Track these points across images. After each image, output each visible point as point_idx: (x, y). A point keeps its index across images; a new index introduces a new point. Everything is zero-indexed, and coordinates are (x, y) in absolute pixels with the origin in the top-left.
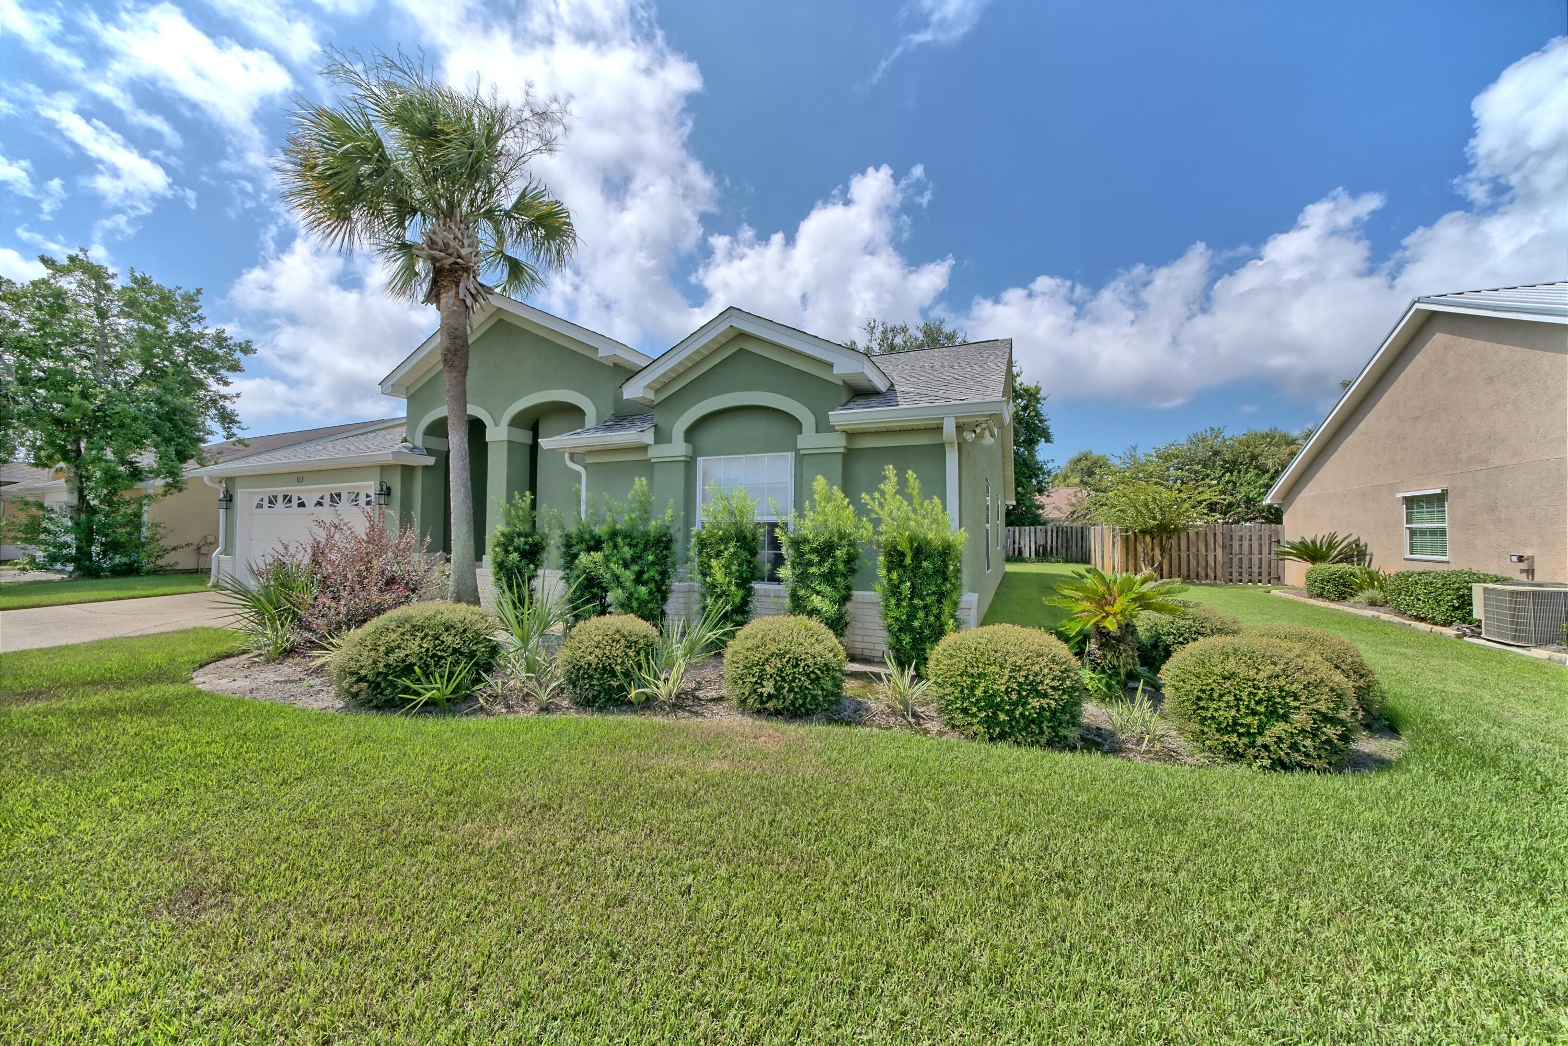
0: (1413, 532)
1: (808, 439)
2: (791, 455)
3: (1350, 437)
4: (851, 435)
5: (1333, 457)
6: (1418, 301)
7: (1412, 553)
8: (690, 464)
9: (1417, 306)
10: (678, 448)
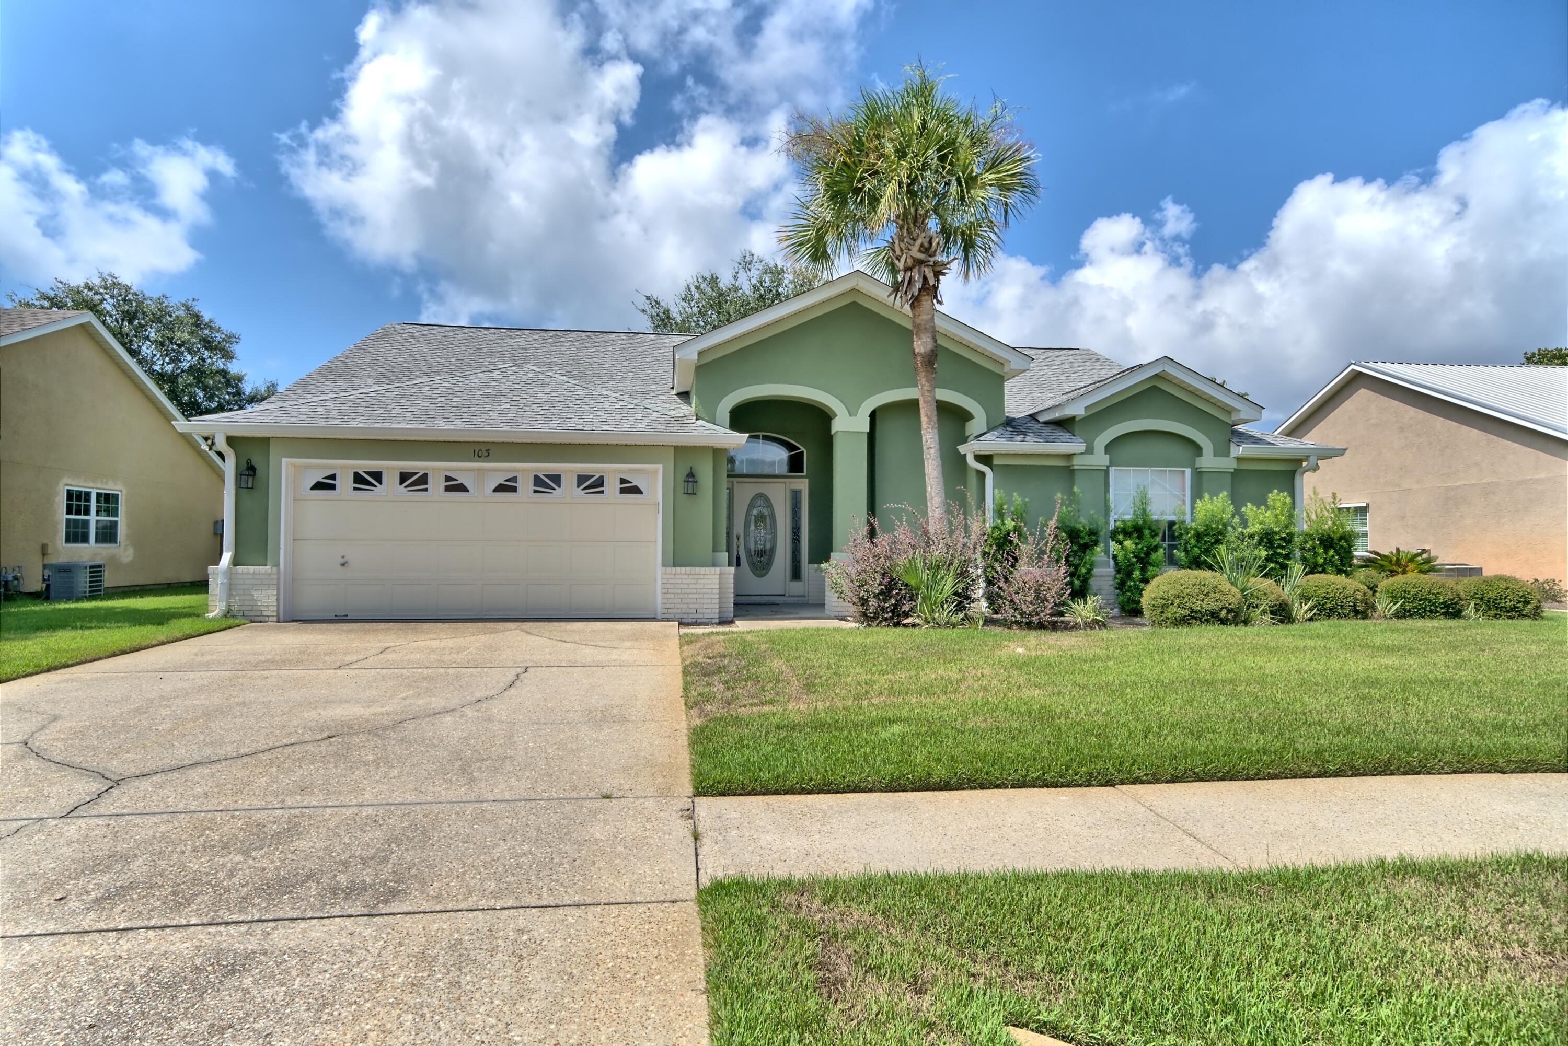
1: (1208, 461)
2: (1188, 471)
6: (1354, 364)
8: (1106, 472)
9: (1352, 367)
10: (1100, 459)
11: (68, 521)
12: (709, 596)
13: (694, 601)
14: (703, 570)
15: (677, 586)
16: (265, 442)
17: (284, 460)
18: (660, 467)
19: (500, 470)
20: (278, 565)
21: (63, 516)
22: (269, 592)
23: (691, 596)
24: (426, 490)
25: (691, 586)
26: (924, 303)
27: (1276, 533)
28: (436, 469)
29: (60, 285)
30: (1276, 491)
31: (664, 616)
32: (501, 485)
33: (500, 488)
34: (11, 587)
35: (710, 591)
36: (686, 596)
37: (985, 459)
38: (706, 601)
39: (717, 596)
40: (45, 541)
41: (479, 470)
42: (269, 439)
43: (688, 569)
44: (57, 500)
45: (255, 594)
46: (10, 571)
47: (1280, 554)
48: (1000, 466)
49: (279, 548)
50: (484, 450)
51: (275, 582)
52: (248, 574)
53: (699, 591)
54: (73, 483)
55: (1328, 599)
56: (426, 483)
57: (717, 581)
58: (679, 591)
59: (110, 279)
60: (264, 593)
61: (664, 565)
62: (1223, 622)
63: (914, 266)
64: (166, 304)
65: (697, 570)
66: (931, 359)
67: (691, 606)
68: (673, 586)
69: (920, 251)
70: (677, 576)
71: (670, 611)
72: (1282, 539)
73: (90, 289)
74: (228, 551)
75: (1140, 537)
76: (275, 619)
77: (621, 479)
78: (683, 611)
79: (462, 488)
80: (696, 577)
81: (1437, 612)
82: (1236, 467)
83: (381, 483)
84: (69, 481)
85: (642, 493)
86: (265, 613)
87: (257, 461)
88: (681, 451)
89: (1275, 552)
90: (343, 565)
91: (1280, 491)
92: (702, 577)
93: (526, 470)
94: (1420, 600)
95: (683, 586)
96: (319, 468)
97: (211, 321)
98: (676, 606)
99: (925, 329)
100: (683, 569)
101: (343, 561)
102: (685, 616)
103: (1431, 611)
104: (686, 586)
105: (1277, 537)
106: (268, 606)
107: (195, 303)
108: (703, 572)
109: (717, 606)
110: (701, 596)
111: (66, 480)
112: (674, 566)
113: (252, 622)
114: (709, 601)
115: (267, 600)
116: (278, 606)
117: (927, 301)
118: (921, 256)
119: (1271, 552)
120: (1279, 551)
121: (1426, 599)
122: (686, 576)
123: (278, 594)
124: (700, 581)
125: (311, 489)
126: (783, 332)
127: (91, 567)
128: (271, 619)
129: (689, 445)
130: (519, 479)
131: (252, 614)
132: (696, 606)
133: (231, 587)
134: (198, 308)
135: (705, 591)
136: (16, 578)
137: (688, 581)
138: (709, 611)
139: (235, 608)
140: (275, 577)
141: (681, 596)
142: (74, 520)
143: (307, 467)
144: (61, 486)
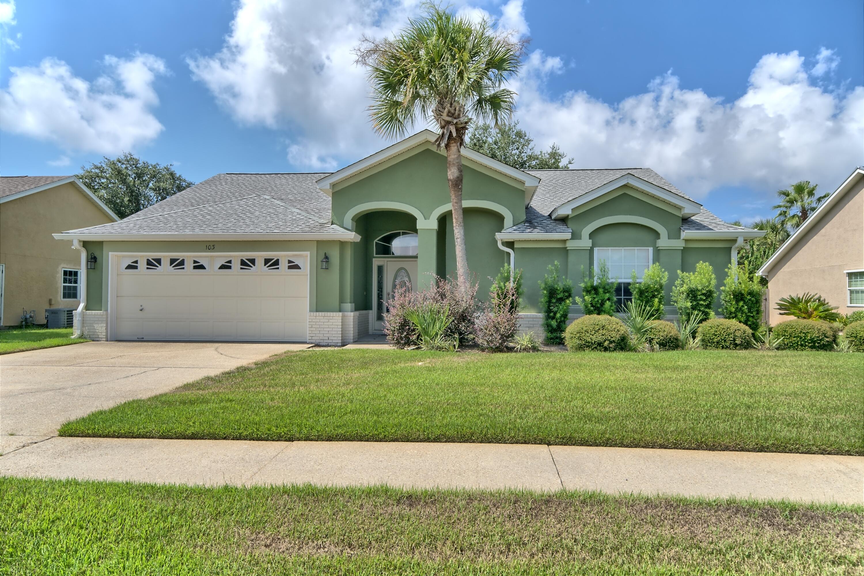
0: (851, 292)
1: (664, 242)
2: (651, 249)
3: (815, 237)
4: (687, 241)
5: (803, 248)
6: (859, 169)
7: (851, 303)
8: (591, 251)
9: (858, 171)
10: (585, 242)
11: (64, 287)
12: (335, 329)
13: (327, 332)
14: (332, 314)
15: (317, 323)
16: (100, 243)
17: (110, 253)
18: (308, 253)
19: (222, 257)
20: (107, 310)
21: (61, 284)
22: (102, 325)
23: (325, 329)
24: (183, 268)
25: (325, 323)
26: (452, 148)
27: (699, 291)
28: (189, 256)
29: (106, 160)
30: (701, 262)
31: (310, 341)
32: (223, 265)
33: (223, 267)
34: (28, 321)
35: (336, 326)
36: (322, 329)
37: (510, 244)
38: (334, 332)
39: (341, 330)
40: (51, 297)
41: (211, 257)
42: (103, 242)
43: (323, 313)
44: (57, 276)
45: (96, 326)
46: (28, 312)
47: (702, 305)
48: (519, 248)
49: (108, 301)
50: (211, 245)
51: (105, 319)
52: (92, 315)
53: (330, 326)
54: (67, 267)
55: (716, 335)
56: (184, 265)
57: (341, 321)
58: (318, 326)
59: (129, 156)
60: (100, 325)
61: (311, 311)
62: (606, 349)
63: (445, 125)
64: (158, 168)
65: (329, 314)
66: (458, 183)
67: (325, 335)
68: (314, 323)
69: (448, 115)
70: (317, 318)
71: (313, 338)
72: (703, 294)
73: (120, 162)
74: (83, 302)
75: (597, 293)
76: (105, 339)
77: (289, 261)
78: (321, 338)
79: (202, 267)
80: (328, 318)
81: (806, 346)
82: (684, 246)
83: (160, 265)
84: (65, 266)
85: (300, 269)
86: (100, 336)
87: (97, 254)
88: (320, 243)
89: (698, 303)
90: (141, 310)
91: (704, 262)
92: (331, 318)
93: (236, 256)
94: (794, 337)
95: (320, 323)
96: (128, 257)
97: (180, 176)
98: (317, 335)
99: (453, 164)
100: (320, 313)
101: (141, 308)
102: (322, 341)
103: (802, 345)
104: (322, 323)
105: (700, 293)
106: (101, 332)
107: (171, 167)
108: (332, 315)
109: (340, 335)
110: (331, 329)
111: (62, 265)
112: (317, 311)
113: (93, 341)
114: (336, 332)
115: (101, 329)
116: (107, 332)
117: (454, 146)
118: (449, 119)
119: (695, 303)
120: (702, 302)
121: (798, 337)
122: (322, 318)
123: (107, 326)
124: (330, 321)
125: (126, 269)
126: (384, 170)
127: (67, 311)
128: (103, 339)
129: (324, 239)
130: (233, 262)
131: (94, 336)
132: (328, 335)
133: (83, 322)
134: (172, 169)
135: (333, 326)
136: (31, 317)
137: (323, 321)
138: (336, 338)
139: (86, 333)
140: (105, 316)
141: (319, 329)
142: (68, 286)
143: (124, 257)
144: (60, 268)
